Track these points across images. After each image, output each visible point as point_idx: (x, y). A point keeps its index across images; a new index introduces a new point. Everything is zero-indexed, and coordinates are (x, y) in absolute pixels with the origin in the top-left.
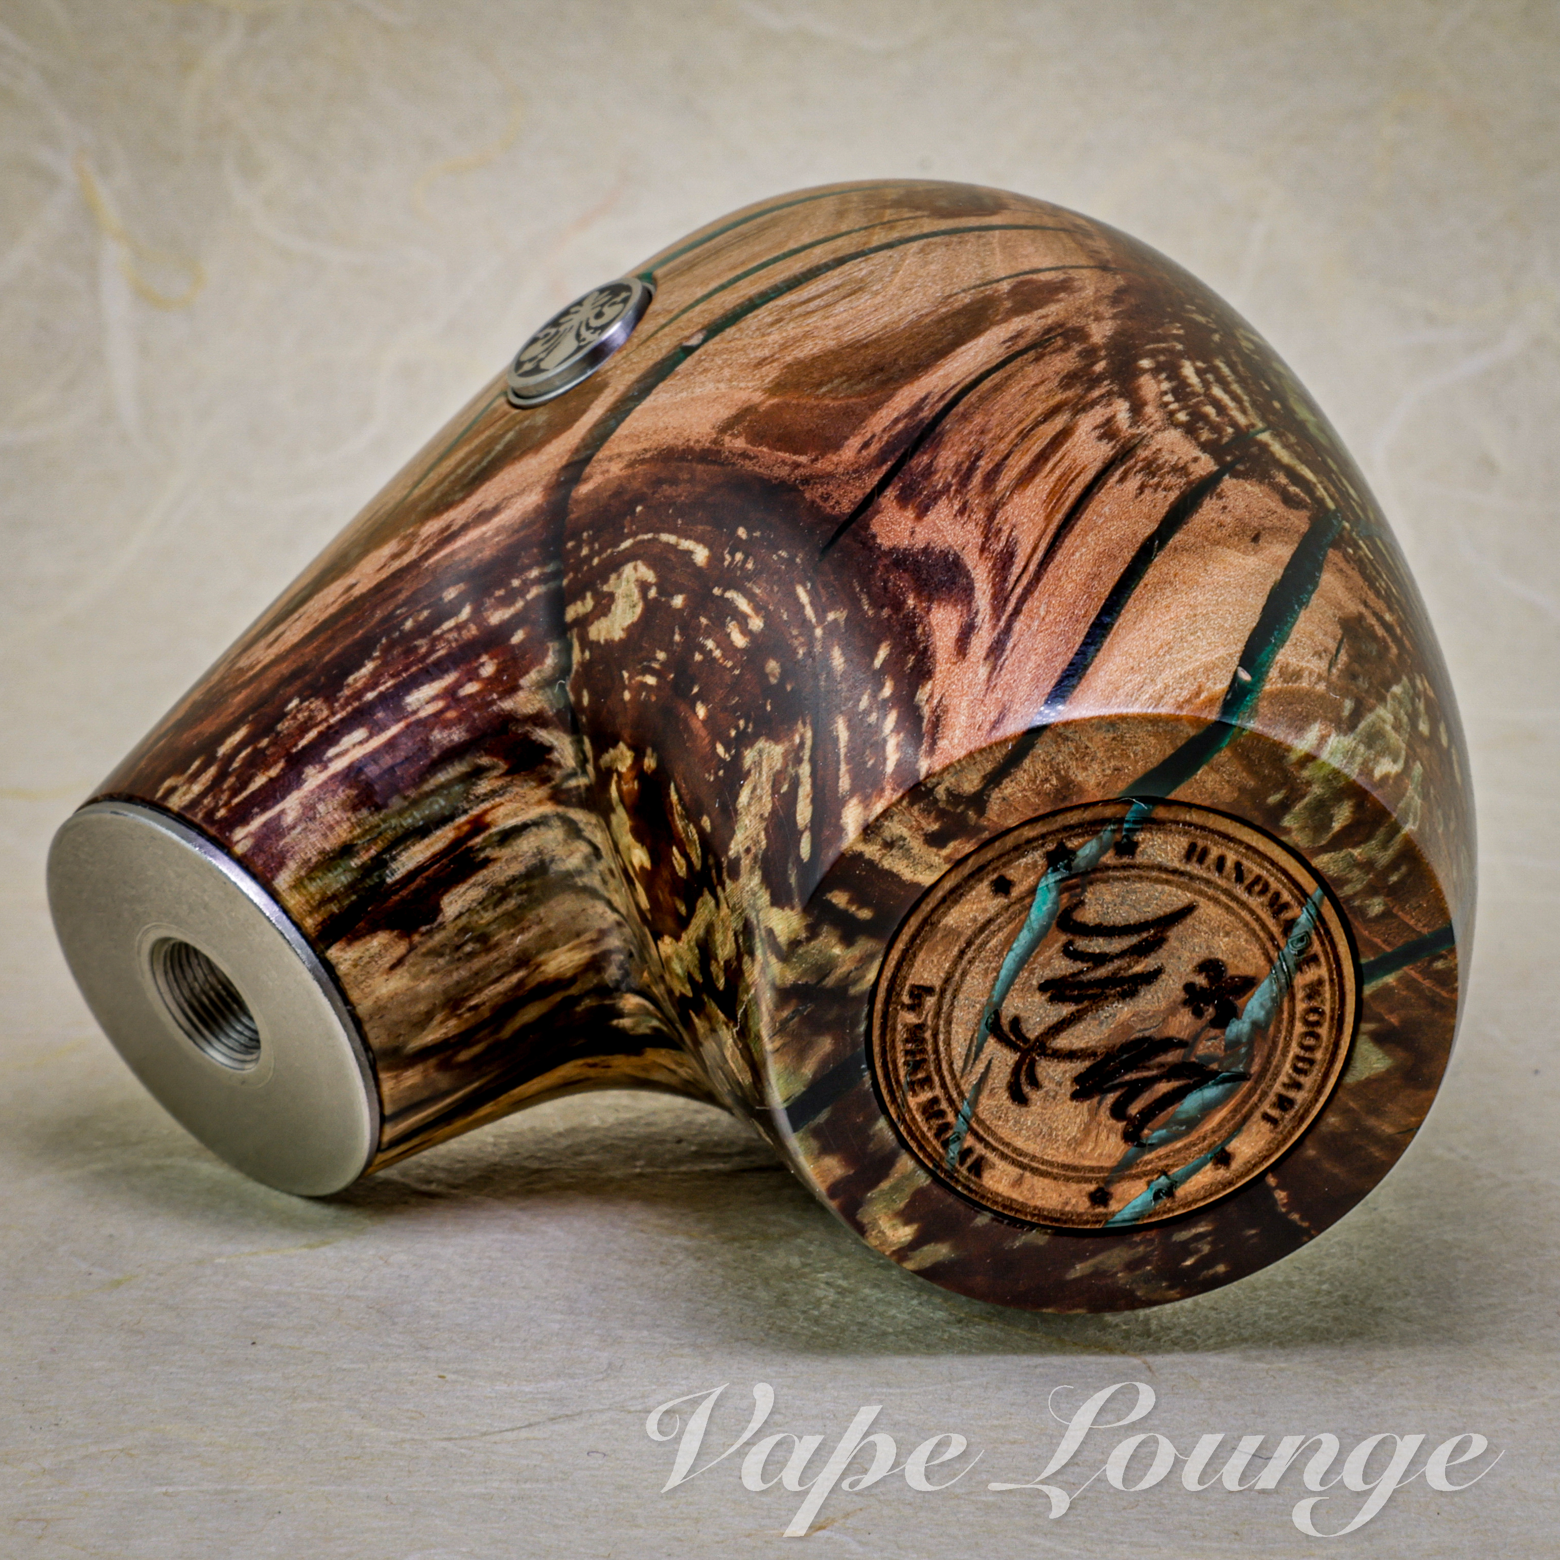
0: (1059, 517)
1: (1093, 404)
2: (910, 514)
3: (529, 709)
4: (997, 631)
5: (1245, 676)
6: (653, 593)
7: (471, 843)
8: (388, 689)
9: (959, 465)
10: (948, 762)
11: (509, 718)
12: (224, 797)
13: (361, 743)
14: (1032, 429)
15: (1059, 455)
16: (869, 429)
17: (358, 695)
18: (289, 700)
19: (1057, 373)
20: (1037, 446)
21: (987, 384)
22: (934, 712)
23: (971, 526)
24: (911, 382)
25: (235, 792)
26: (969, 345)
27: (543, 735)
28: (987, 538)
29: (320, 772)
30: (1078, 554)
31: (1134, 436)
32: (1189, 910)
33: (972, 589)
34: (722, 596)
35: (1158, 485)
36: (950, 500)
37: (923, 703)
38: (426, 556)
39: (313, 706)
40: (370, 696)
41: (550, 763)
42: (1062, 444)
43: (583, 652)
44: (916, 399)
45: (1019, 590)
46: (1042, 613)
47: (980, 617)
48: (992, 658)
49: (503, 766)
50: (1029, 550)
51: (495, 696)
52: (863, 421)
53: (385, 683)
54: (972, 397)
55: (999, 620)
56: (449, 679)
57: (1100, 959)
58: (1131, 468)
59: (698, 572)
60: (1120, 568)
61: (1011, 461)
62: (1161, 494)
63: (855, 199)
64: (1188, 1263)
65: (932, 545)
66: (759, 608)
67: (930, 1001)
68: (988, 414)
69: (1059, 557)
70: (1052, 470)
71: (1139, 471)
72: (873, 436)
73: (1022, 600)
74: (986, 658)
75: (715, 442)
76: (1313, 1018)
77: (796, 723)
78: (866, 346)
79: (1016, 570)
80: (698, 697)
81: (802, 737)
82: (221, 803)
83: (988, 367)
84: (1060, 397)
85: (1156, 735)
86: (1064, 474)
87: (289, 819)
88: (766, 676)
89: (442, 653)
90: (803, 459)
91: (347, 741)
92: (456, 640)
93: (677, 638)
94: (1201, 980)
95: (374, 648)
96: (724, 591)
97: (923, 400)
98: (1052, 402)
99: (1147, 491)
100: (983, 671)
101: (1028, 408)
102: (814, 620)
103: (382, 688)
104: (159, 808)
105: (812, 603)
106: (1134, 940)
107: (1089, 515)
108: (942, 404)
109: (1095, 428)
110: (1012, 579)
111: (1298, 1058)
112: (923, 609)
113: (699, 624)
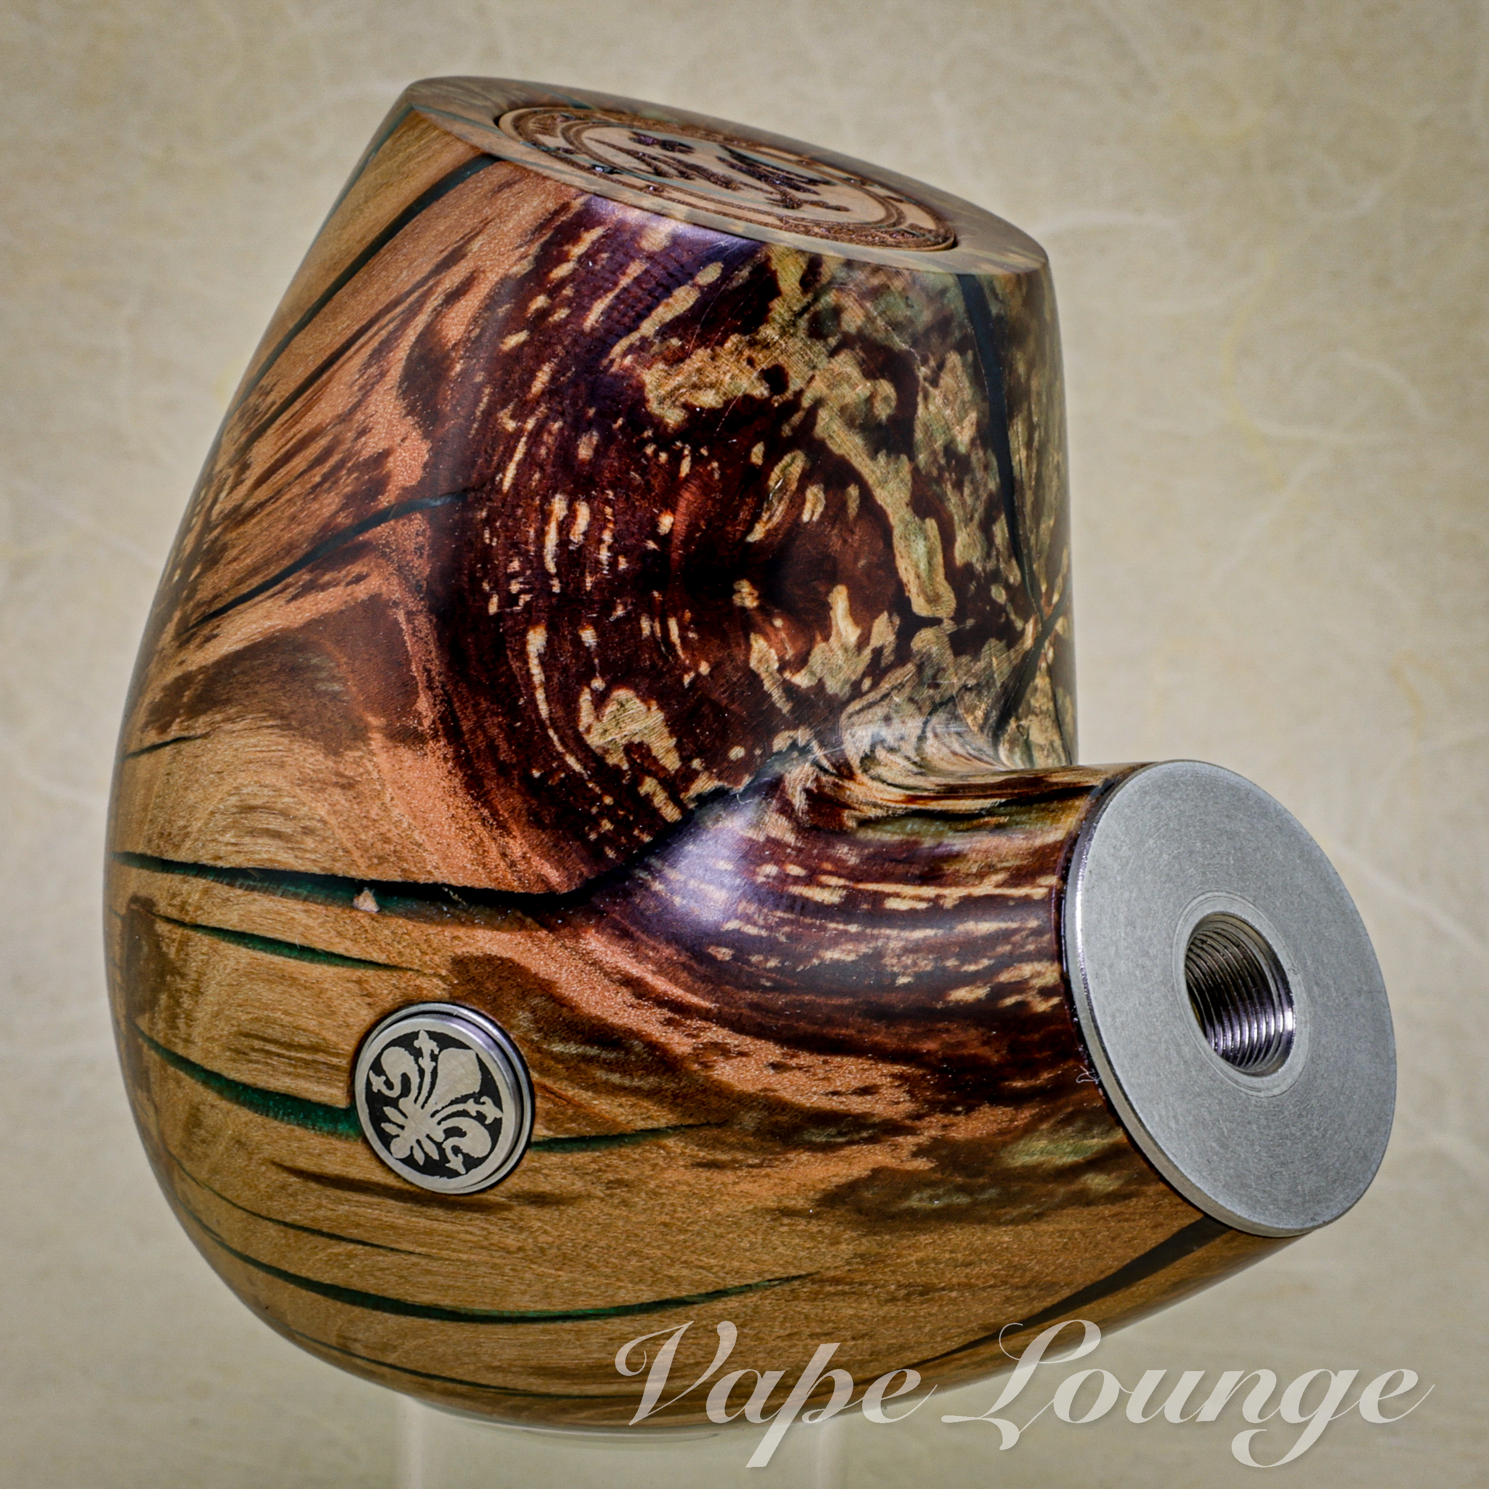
1: (227, 517)
2: (390, 463)
3: (783, 822)
4: (439, 278)
6: (598, 684)
8: (838, 922)
9: (330, 489)
11: (801, 831)
12: (1019, 937)
13: (898, 896)
14: (270, 499)
16: (345, 598)
17: (859, 938)
18: (902, 985)
19: (217, 571)
20: (279, 477)
21: (256, 582)
22: (531, 241)
23: (371, 409)
25: (1008, 934)
26: (233, 649)
27: (799, 801)
28: (373, 385)
29: (945, 897)
30: (346, 325)
33: (418, 338)
34: (557, 575)
36: (361, 452)
37: (530, 258)
38: (706, 1015)
39: (894, 961)
40: (854, 928)
41: (820, 787)
44: (298, 603)
45: (399, 309)
46: (404, 273)
47: (436, 303)
48: (462, 252)
49: (847, 812)
50: (363, 350)
51: (789, 850)
52: (342, 612)
53: (836, 929)
54: (274, 570)
55: (431, 288)
56: (797, 890)
59: (552, 631)
61: (302, 467)
65: (404, 412)
66: (546, 517)
68: (277, 540)
69: (356, 328)
70: (295, 435)
72: (348, 584)
73: (404, 298)
74: (465, 256)
75: (435, 737)
77: (615, 376)
78: (280, 715)
79: (384, 335)
81: (624, 355)
82: (1025, 934)
83: (242, 607)
84: (234, 535)
86: (292, 428)
87: (1000, 877)
88: (597, 450)
89: (779, 914)
90: (401, 617)
92: (760, 913)
93: (620, 612)
95: (813, 967)
96: (550, 576)
97: (294, 598)
98: (241, 529)
100: (475, 246)
101: (256, 530)
102: (524, 439)
103: (841, 927)
105: (511, 458)
107: (312, 368)
108: (291, 579)
109: (244, 482)
110: (392, 327)
112: (458, 350)
113: (596, 585)
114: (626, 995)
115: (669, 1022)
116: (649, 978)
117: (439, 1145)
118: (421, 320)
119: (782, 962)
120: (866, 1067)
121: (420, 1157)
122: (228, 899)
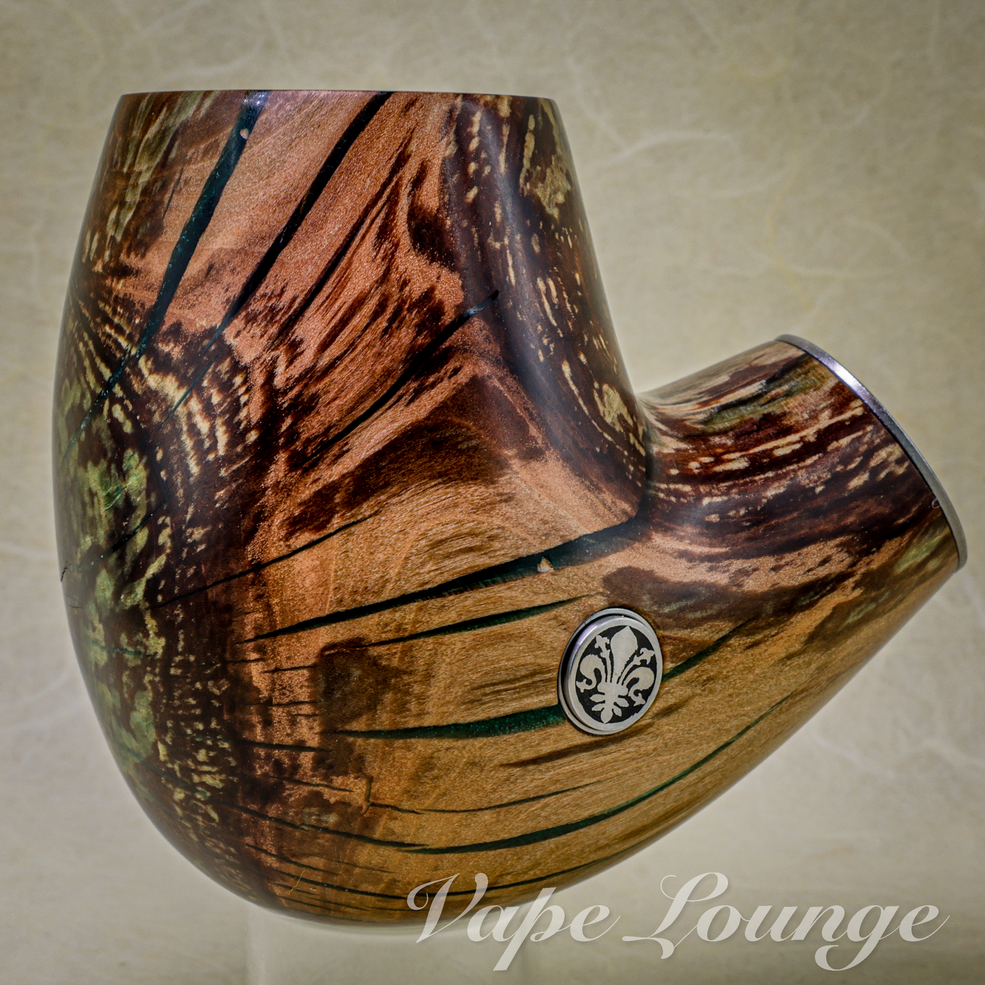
0: (343, 264)
2: (438, 295)
3: (669, 439)
4: (399, 175)
5: (244, 134)
6: (597, 385)
8: (759, 475)
9: (398, 328)
11: (681, 440)
13: (777, 447)
14: (346, 352)
15: (331, 326)
16: (452, 386)
17: (778, 478)
18: (821, 492)
20: (345, 336)
21: (368, 404)
22: (447, 133)
23: (402, 268)
27: (662, 427)
28: (393, 254)
29: (806, 436)
30: (336, 229)
31: (276, 348)
33: (409, 215)
36: (410, 296)
37: (453, 143)
38: (727, 556)
39: (807, 481)
40: (770, 474)
41: (659, 418)
42: (328, 335)
44: (417, 403)
45: (380, 204)
46: (368, 181)
47: (408, 190)
48: (406, 154)
49: (687, 423)
50: (367, 237)
51: (691, 451)
53: (761, 479)
54: (381, 392)
55: (397, 183)
56: (719, 469)
58: (286, 313)
61: (366, 321)
65: (428, 262)
66: (539, 294)
68: (372, 373)
69: (349, 227)
70: (340, 308)
71: (281, 309)
72: (450, 377)
73: (379, 195)
74: (409, 156)
75: (547, 447)
77: (528, 196)
79: (379, 222)
81: (525, 183)
83: (365, 424)
84: (320, 386)
86: (332, 305)
87: (827, 413)
88: (540, 246)
89: (723, 485)
92: (713, 488)
93: (586, 339)
95: (766, 505)
96: (556, 328)
97: (412, 401)
98: (327, 380)
99: (278, 291)
100: (413, 147)
101: (346, 374)
102: (508, 252)
103: (762, 476)
104: (907, 454)
105: (507, 265)
107: (322, 265)
108: (401, 392)
109: (303, 352)
110: (382, 215)
112: (442, 213)
114: (684, 563)
115: (711, 569)
116: (690, 548)
117: (627, 698)
118: (404, 203)
119: (747, 509)
120: (821, 547)
121: (619, 712)
122: (444, 606)
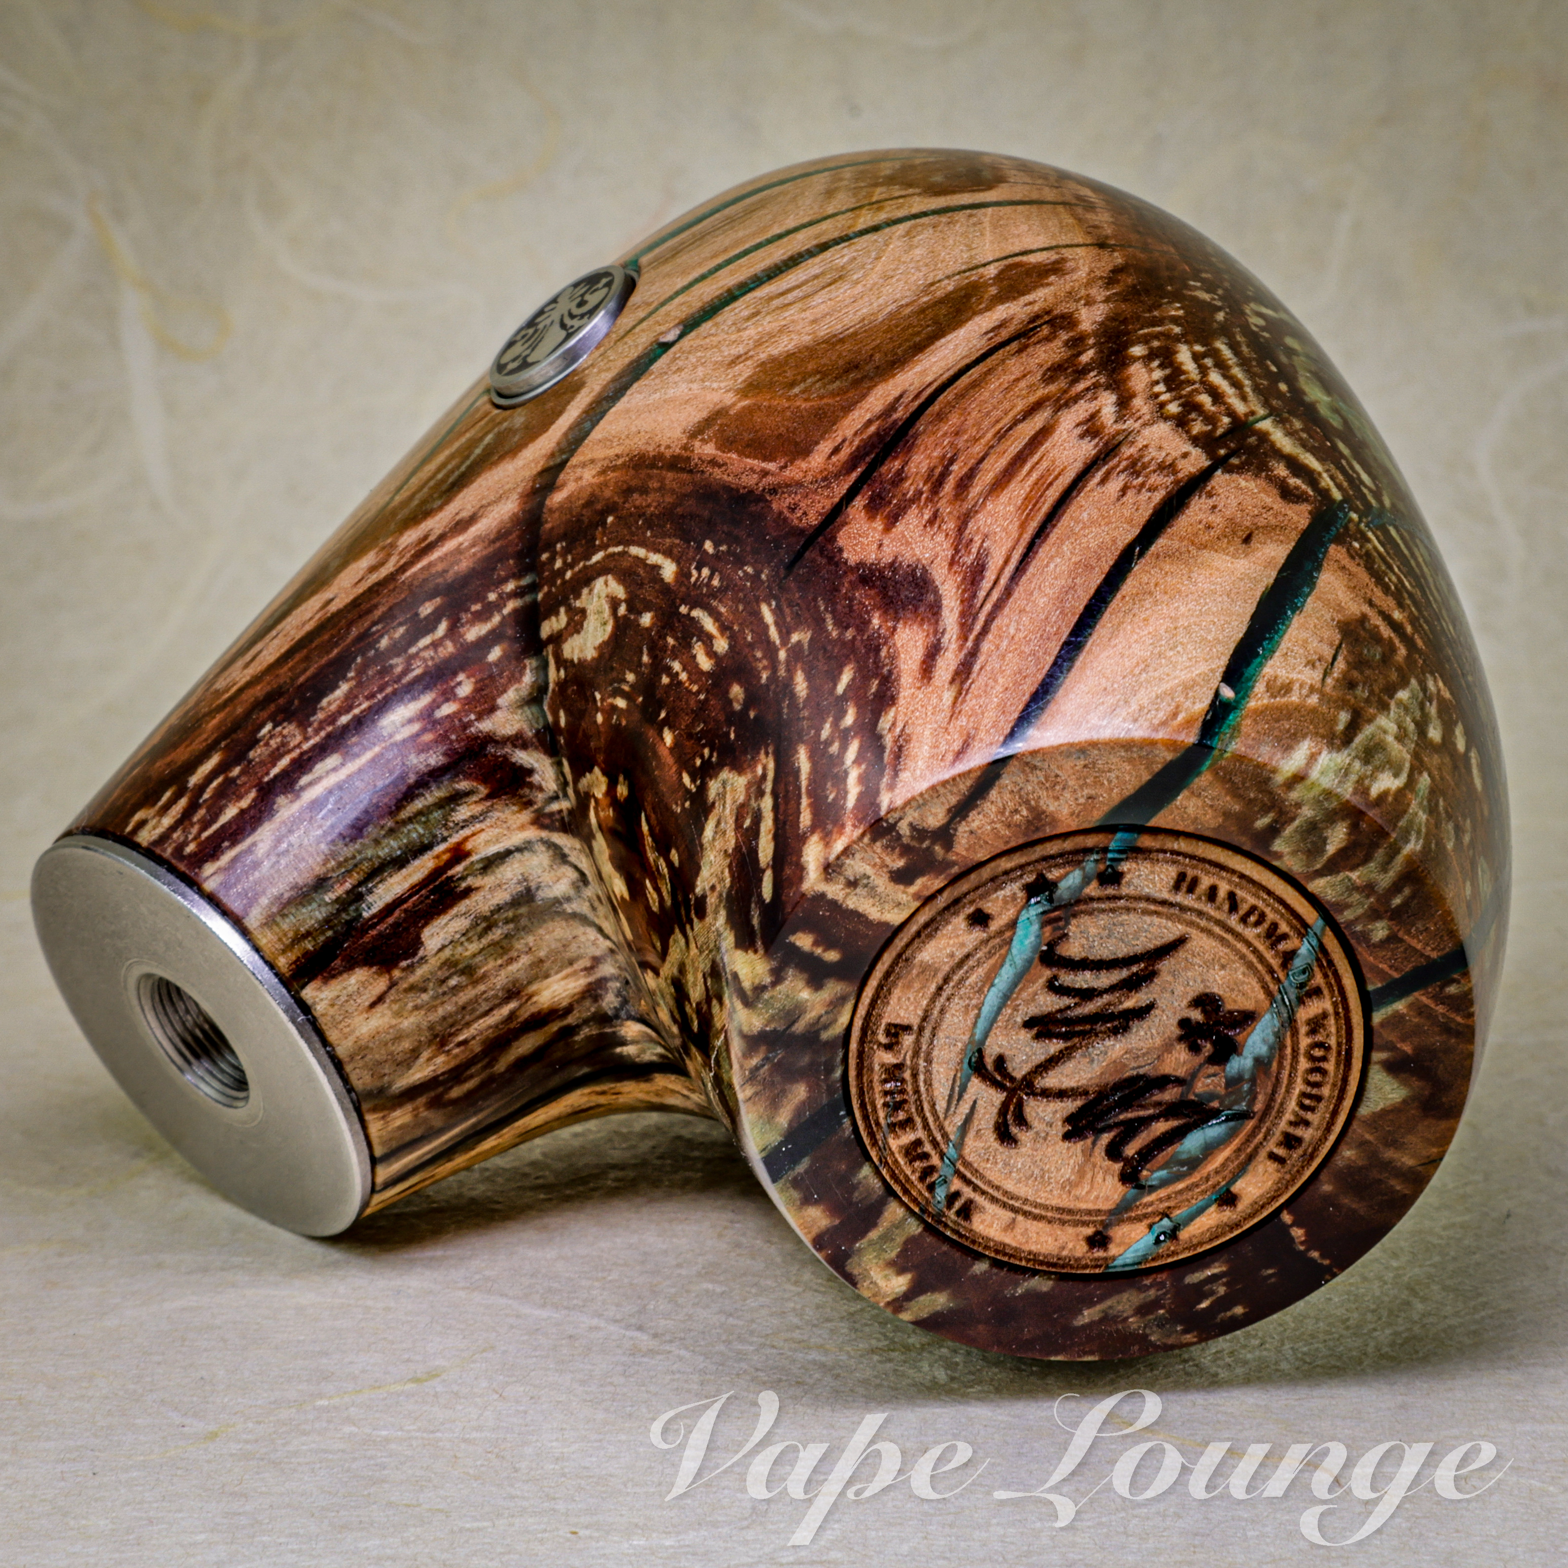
0: (1034, 525)
1: (1076, 399)
2: (879, 525)
3: (509, 730)
4: (965, 651)
5: (1228, 693)
6: (622, 610)
7: (450, 873)
8: (362, 712)
9: (932, 470)
10: (909, 795)
11: (489, 739)
12: (195, 830)
13: (335, 769)
14: (1010, 428)
15: (1036, 457)
16: (840, 433)
17: (332, 719)
18: (262, 726)
19: (1040, 365)
20: (1013, 446)
21: (965, 380)
22: (896, 741)
23: (940, 538)
24: (886, 380)
25: (205, 825)
26: (949, 337)
27: (523, 757)
28: (957, 551)
29: (293, 802)
30: (1052, 566)
31: (1118, 433)
32: (1180, 942)
33: (940, 607)
34: (689, 614)
35: (1143, 485)
36: (921, 510)
38: (403, 569)
39: (285, 732)
40: (344, 719)
41: (531, 786)
42: (1041, 444)
43: (558, 670)
44: (890, 399)
45: (988, 607)
46: (1012, 631)
47: (947, 636)
48: (958, 682)
49: (483, 790)
50: (1001, 562)
51: (473, 717)
52: (834, 424)
53: (359, 706)
54: (949, 395)
55: (966, 639)
56: (426, 699)
57: (1088, 994)
58: (1113, 468)
59: (665, 589)
60: (1096, 579)
61: (985, 465)
62: (1145, 495)
63: (848, 175)
64: (1204, 1305)
65: (900, 559)
66: (724, 628)
67: (908, 1040)
68: (965, 413)
69: (1031, 570)
70: (1028, 474)
71: (1122, 471)
72: (844, 441)
73: (991, 618)
74: (952, 681)
75: (685, 448)
76: (1318, 1053)
77: (758, 753)
78: (842, 341)
79: (986, 584)
80: (666, 722)
81: (765, 768)
82: (190, 837)
83: (967, 361)
84: (1040, 393)
85: (1130, 761)
86: (1042, 477)
87: (261, 850)
88: (730, 702)
89: (418, 672)
90: (772, 466)
91: (320, 768)
92: (432, 658)
93: (645, 659)
94: (1196, 1015)
95: (348, 669)
96: (691, 609)
97: (898, 399)
98: (1032, 399)
99: (1130, 493)
100: (948, 696)
101: (1006, 405)
102: (778, 642)
103: (356, 711)
104: (129, 842)
105: (777, 624)
106: (1125, 973)
107: (1065, 521)
108: (917, 403)
109: (1078, 425)
110: (982, 594)
111: (1304, 1095)
112: (888, 629)
113: (666, 645)
114: (465, 514)
116: (461, 539)
118: (950, 617)
119: (377, 650)
120: (261, 667)
122: (815, 239)
